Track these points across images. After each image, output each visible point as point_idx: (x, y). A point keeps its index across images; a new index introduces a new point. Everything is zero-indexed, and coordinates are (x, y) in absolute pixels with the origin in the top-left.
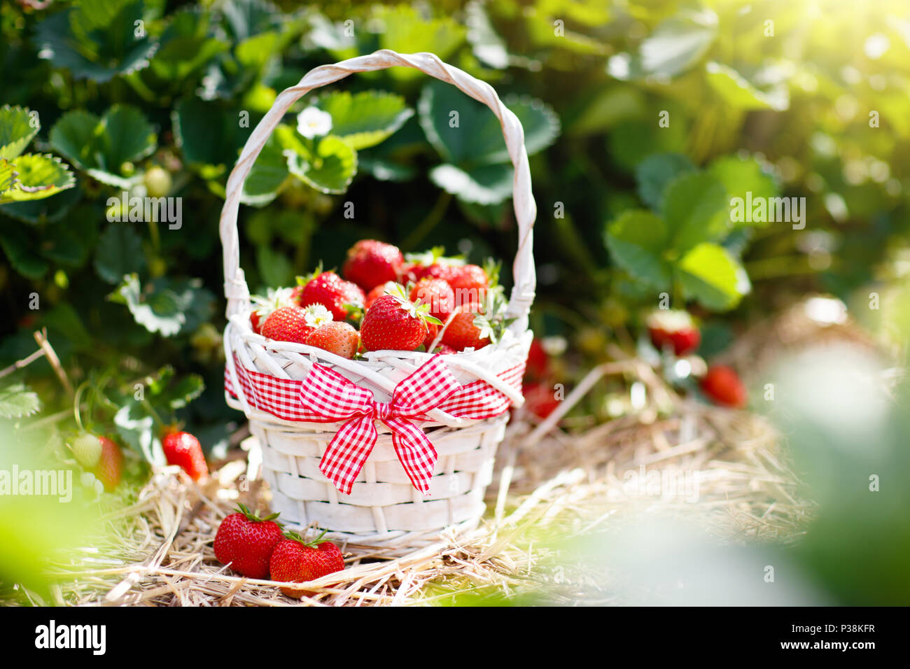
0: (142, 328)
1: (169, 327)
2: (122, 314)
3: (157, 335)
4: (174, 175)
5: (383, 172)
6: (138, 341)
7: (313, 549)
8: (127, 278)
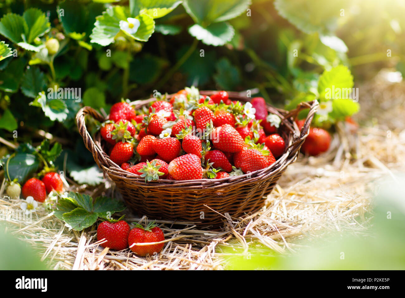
0: (48, 118)
1: (62, 117)
2: (39, 112)
3: (56, 122)
4: (60, 41)
5: (165, 31)
6: (47, 125)
7: (149, 232)
8: (40, 94)
